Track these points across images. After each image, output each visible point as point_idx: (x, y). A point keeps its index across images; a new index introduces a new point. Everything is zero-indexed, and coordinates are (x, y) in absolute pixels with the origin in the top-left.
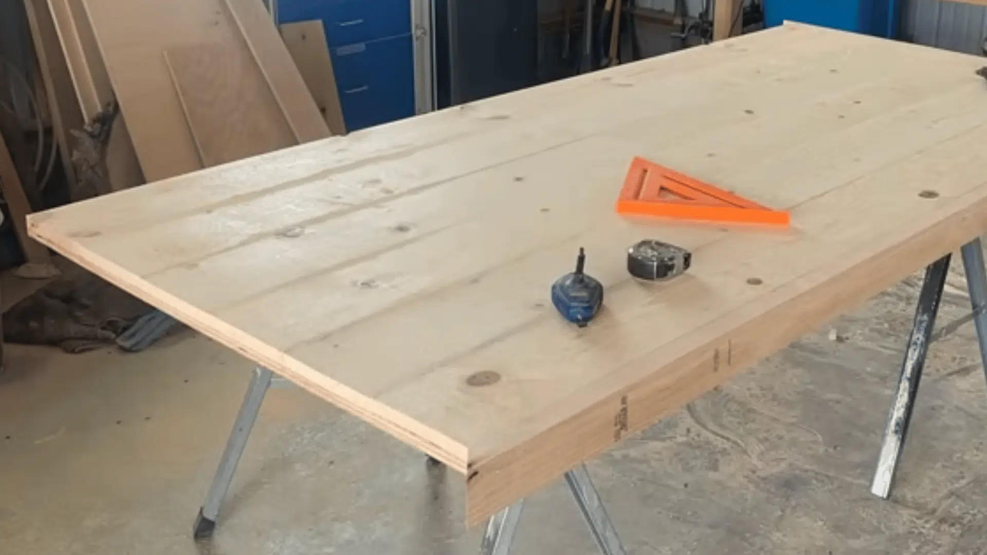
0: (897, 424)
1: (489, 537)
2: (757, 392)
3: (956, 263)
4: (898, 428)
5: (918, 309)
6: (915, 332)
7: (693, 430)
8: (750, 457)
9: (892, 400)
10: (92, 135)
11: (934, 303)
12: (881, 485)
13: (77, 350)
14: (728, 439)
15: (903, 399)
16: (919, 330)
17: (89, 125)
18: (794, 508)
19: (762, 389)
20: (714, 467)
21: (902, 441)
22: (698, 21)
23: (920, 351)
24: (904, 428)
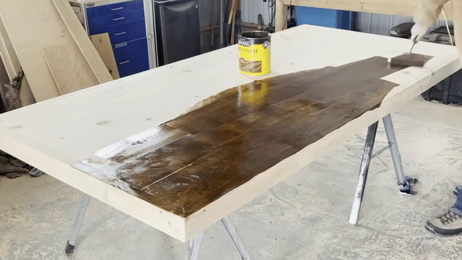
0: (359, 194)
1: (190, 246)
3: (381, 126)
4: (359, 195)
5: (365, 145)
6: (364, 155)
7: (273, 199)
8: (298, 210)
9: (356, 184)
10: (13, 86)
11: (372, 142)
12: (353, 220)
13: (13, 177)
14: (288, 203)
15: (361, 182)
16: (366, 154)
17: (12, 82)
18: (316, 230)
20: (283, 215)
21: (361, 200)
22: (268, 26)
23: (367, 162)
24: (361, 195)
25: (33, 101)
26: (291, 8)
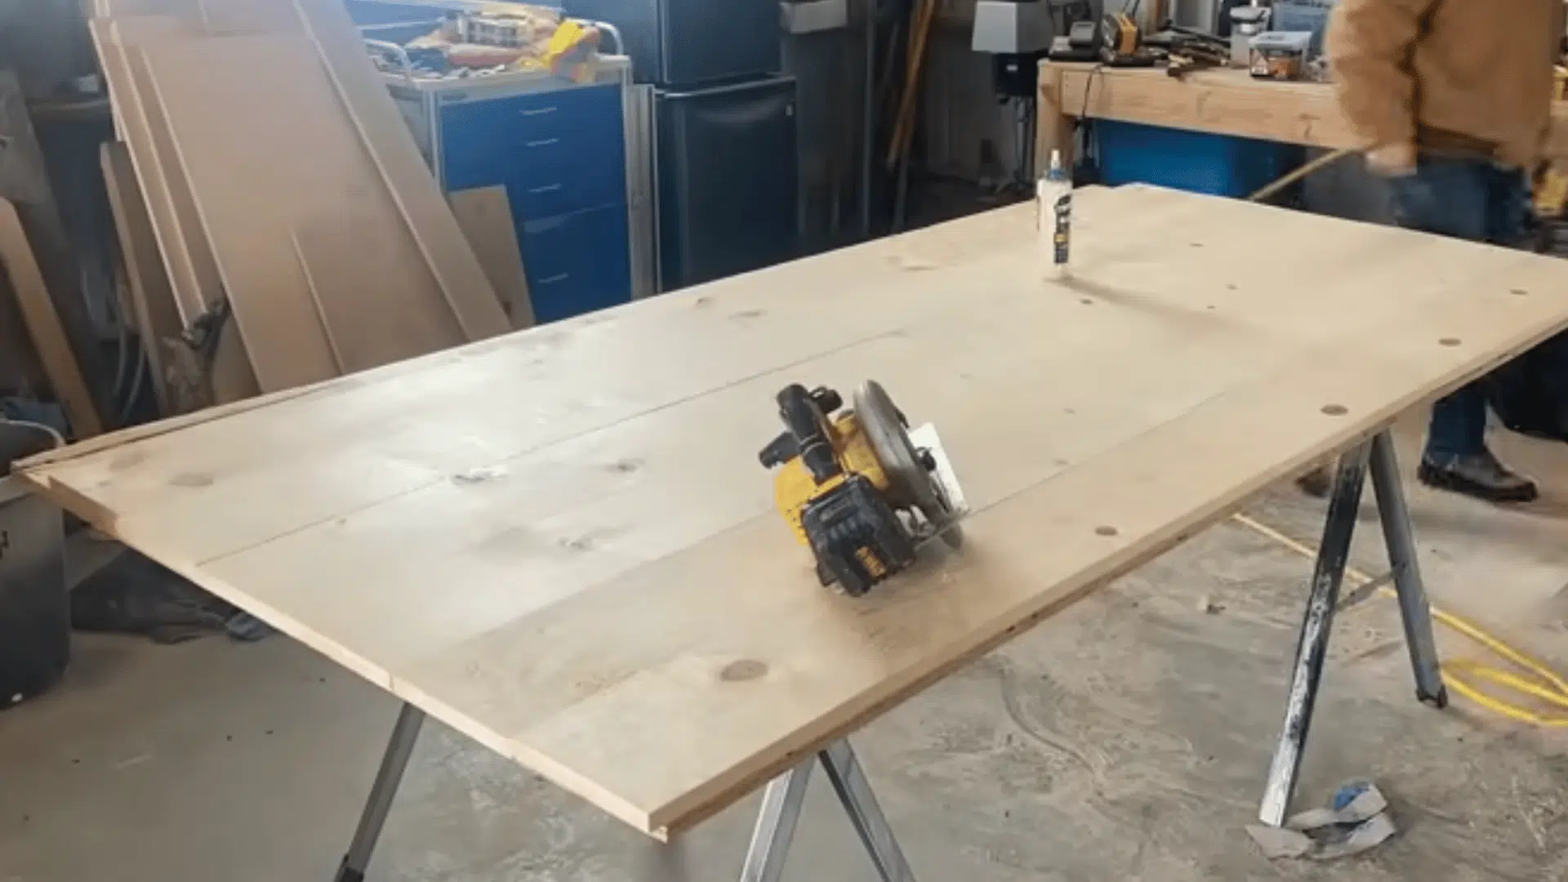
0: (1294, 726)
2: (1101, 682)
4: (1294, 732)
5: (1317, 568)
6: (1314, 598)
8: (1094, 773)
9: (1284, 696)
10: (193, 346)
11: (1339, 559)
12: (1272, 809)
13: (172, 639)
14: (1063, 749)
15: (1300, 689)
16: (1319, 595)
17: (190, 331)
18: (1156, 843)
19: (1108, 679)
20: (1046, 787)
21: (1301, 747)
22: (1012, 179)
23: (1322, 624)
24: (1301, 730)
25: (251, 389)
26: (1088, 125)
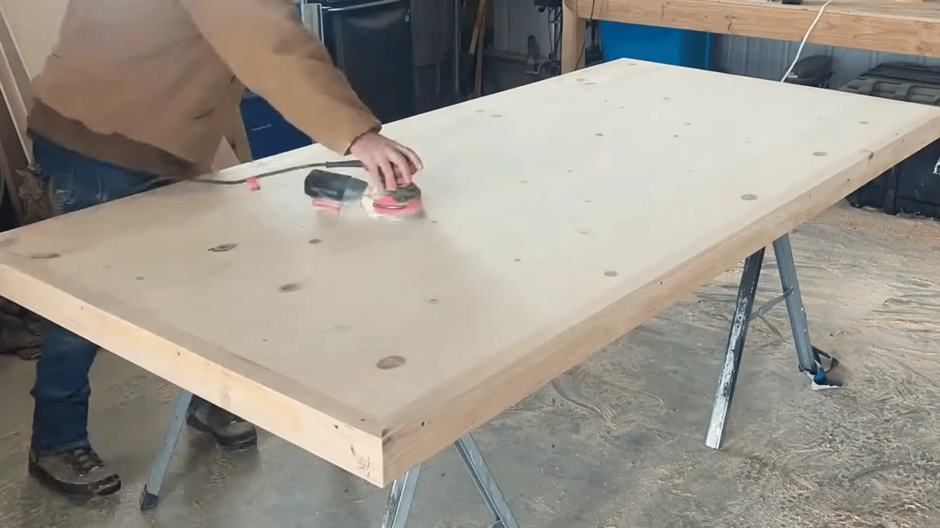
0: (725, 389)
1: (393, 496)
2: (609, 367)
3: (770, 255)
4: (726, 392)
5: (739, 293)
6: (737, 312)
7: (557, 400)
8: (605, 421)
9: (720, 372)
11: (752, 288)
12: (713, 439)
13: (33, 356)
14: (587, 407)
15: (729, 367)
16: (740, 311)
18: (642, 460)
19: (613, 364)
20: (576, 429)
21: (730, 401)
22: (548, 60)
23: (742, 329)
24: (730, 391)
26: (593, 24)
